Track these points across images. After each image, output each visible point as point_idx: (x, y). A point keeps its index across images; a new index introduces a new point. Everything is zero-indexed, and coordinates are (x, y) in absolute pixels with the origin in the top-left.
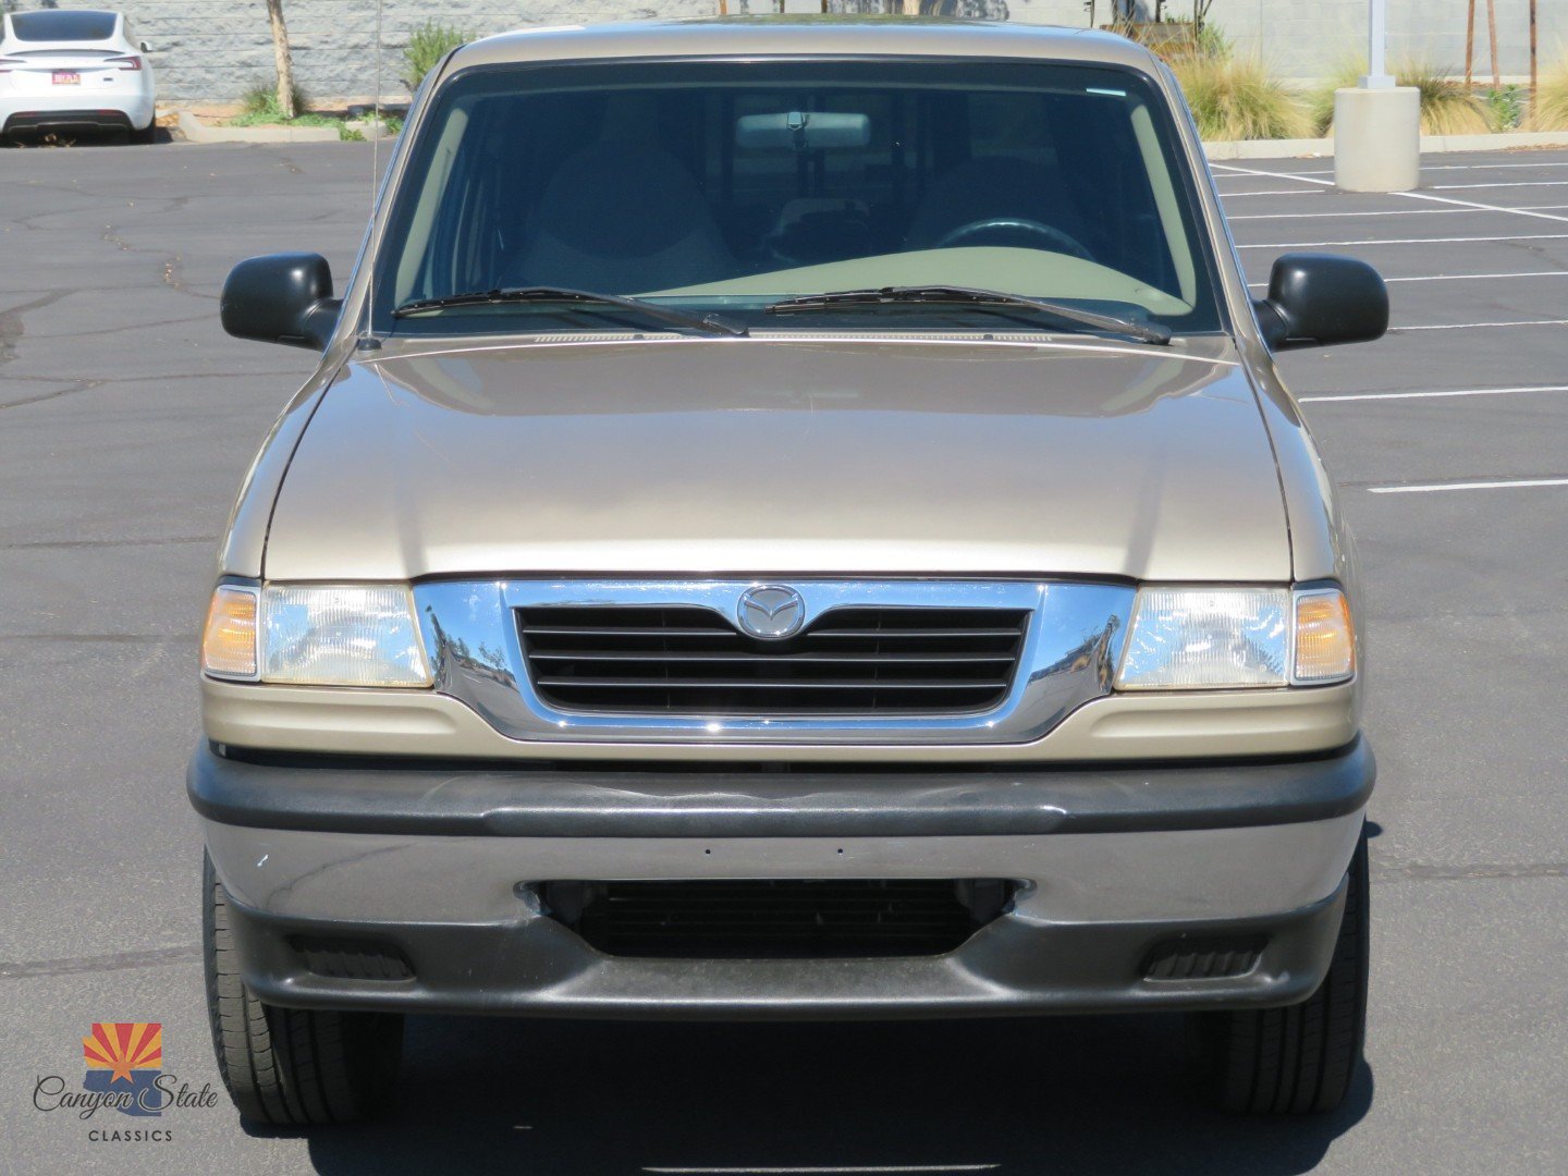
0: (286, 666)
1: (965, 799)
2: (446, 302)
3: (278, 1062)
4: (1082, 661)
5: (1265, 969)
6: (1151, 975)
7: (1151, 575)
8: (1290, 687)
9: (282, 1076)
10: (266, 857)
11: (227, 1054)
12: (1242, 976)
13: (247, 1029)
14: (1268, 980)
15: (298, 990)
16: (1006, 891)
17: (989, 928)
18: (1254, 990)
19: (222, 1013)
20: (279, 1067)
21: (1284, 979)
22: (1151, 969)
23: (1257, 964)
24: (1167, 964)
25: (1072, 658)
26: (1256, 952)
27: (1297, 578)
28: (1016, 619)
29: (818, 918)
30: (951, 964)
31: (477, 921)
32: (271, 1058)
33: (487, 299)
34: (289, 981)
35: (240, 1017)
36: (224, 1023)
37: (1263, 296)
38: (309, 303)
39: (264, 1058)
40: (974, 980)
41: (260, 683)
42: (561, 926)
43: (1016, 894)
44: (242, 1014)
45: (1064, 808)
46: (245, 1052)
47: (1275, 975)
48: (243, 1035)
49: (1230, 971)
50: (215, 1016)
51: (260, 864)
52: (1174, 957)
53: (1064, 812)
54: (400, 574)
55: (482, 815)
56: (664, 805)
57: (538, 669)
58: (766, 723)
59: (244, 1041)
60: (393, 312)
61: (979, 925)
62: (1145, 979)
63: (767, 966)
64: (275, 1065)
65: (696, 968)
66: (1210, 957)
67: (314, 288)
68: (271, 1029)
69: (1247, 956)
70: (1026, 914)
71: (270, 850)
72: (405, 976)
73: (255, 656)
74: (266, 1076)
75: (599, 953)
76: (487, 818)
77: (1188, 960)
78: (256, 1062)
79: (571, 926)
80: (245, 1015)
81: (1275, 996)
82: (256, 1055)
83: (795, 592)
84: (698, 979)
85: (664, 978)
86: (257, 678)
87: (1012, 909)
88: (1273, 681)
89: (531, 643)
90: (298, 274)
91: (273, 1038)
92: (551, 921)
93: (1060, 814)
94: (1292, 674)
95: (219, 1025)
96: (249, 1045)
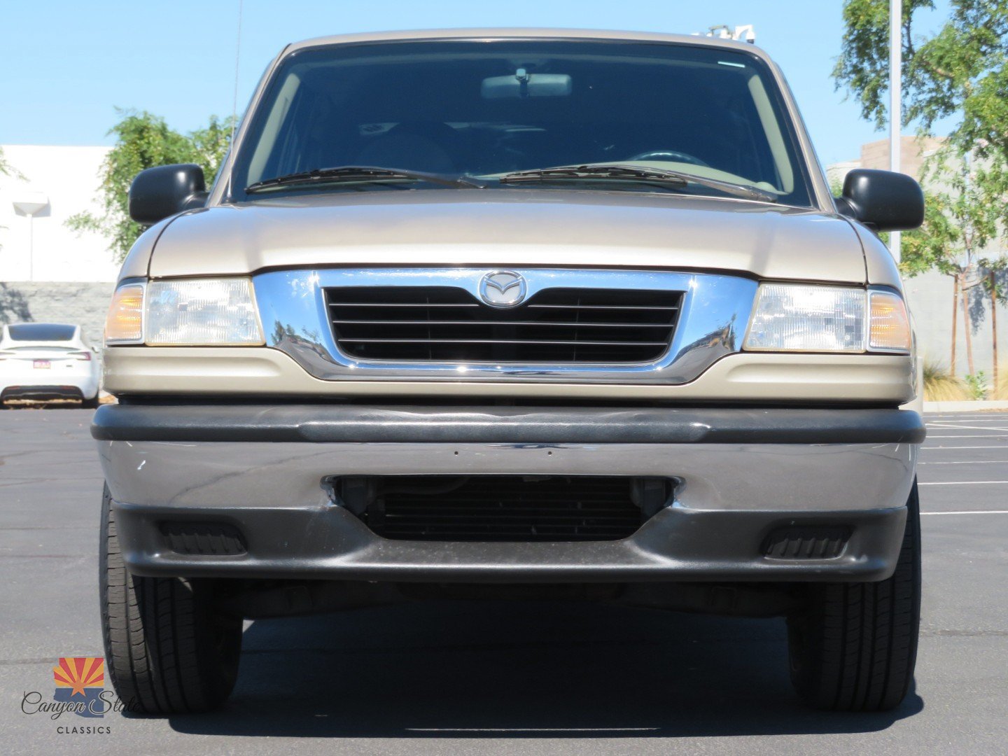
0: (162, 332)
1: (639, 419)
2: (283, 180)
3: (149, 653)
4: (717, 340)
5: (850, 553)
6: (769, 554)
7: (768, 273)
8: (867, 353)
9: (151, 665)
10: (144, 462)
11: (113, 647)
12: (834, 559)
13: (128, 627)
14: (853, 559)
15: (164, 561)
16: (666, 487)
17: (655, 518)
18: (843, 566)
19: (110, 615)
20: (150, 656)
21: (864, 560)
22: (769, 550)
23: (845, 550)
24: (781, 546)
25: (709, 338)
26: (844, 541)
27: (870, 281)
28: (674, 298)
29: (533, 530)
30: (628, 544)
31: (291, 506)
32: (144, 650)
33: (309, 176)
34: (157, 555)
35: (123, 618)
36: (112, 623)
37: (839, 194)
38: (188, 193)
39: (139, 650)
40: (645, 554)
41: (144, 345)
42: (351, 515)
43: (675, 490)
44: (124, 615)
45: (708, 424)
46: (126, 645)
47: (858, 557)
48: (124, 632)
49: (824, 555)
50: (106, 618)
51: (139, 468)
52: (786, 540)
53: (709, 427)
54: (245, 269)
55: (297, 426)
56: (426, 420)
57: (340, 331)
58: (500, 367)
59: (125, 636)
60: (246, 189)
61: (647, 518)
62: (766, 558)
63: (497, 546)
64: (146, 656)
65: (446, 546)
66: (811, 542)
67: (192, 186)
68: (145, 627)
69: (837, 543)
70: (681, 505)
71: (146, 455)
72: (240, 551)
73: (141, 327)
74: (140, 665)
75: (378, 536)
76: (301, 428)
77: (796, 544)
78: (133, 653)
79: (360, 517)
80: (127, 616)
81: (857, 572)
82: (133, 647)
83: (519, 275)
84: (448, 552)
85: (424, 552)
86: (142, 342)
87: (671, 503)
88: (854, 349)
89: (335, 313)
90: (182, 176)
91: (146, 634)
92: (344, 510)
93: (705, 428)
94: (868, 343)
95: (108, 625)
96: (129, 641)
